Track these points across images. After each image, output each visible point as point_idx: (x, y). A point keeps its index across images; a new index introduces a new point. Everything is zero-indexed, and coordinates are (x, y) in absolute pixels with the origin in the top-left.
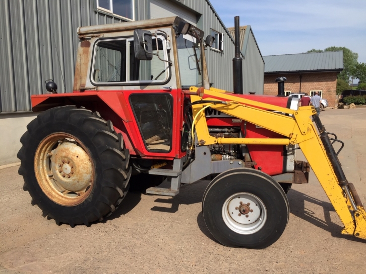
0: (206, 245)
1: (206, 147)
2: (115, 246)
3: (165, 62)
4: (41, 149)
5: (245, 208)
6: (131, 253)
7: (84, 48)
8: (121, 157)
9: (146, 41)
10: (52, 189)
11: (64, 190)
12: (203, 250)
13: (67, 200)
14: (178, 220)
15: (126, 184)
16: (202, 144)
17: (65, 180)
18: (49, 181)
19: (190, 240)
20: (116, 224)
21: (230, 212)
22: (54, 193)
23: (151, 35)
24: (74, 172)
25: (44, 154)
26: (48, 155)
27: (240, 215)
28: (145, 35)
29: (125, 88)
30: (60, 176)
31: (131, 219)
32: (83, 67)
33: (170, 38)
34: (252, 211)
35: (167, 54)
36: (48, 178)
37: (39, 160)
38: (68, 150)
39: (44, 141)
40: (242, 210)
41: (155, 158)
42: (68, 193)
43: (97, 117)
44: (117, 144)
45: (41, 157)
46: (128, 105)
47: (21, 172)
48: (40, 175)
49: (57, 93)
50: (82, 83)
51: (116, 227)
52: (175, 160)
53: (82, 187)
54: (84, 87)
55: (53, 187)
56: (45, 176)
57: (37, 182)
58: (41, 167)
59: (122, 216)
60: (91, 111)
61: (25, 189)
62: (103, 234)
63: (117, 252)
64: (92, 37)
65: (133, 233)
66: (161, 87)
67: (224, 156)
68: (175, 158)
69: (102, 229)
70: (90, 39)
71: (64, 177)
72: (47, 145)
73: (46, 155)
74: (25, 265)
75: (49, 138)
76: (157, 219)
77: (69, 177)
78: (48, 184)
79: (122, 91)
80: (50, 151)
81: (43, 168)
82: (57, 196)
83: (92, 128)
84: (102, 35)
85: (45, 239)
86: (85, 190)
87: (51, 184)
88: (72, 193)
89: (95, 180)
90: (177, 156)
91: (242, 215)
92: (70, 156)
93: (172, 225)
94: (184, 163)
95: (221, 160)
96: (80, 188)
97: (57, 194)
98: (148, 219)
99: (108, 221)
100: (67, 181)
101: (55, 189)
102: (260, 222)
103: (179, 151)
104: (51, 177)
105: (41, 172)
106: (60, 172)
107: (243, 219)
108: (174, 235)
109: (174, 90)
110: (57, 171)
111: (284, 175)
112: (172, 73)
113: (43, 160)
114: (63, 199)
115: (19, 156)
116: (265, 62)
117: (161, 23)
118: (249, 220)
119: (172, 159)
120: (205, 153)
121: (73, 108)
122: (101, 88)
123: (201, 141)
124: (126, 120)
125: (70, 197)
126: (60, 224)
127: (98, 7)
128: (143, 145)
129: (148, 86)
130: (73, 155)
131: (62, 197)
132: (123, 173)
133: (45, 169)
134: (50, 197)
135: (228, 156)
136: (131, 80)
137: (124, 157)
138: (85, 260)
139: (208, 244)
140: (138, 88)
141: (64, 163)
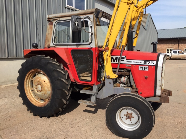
0: (107, 134)
1: (111, 79)
2: (58, 131)
3: (89, 33)
4: (28, 77)
5: (129, 115)
6: (66, 135)
7: (50, 26)
8: (66, 83)
9: (77, 22)
10: (33, 97)
11: (38, 98)
12: (104, 137)
13: (39, 104)
14: (95, 118)
15: (68, 97)
16: (109, 78)
17: (38, 93)
18: (31, 93)
19: (99, 131)
20: (62, 118)
21: (121, 117)
22: (33, 100)
23: (81, 19)
24: (43, 90)
25: (29, 79)
26: (31, 80)
27: (126, 119)
28: (77, 18)
29: (69, 47)
30: (36, 91)
31: (71, 115)
32: (49, 35)
33: (92, 20)
34: (133, 118)
35: (90, 29)
36: (31, 91)
37: (26, 82)
38: (40, 78)
39: (29, 73)
40: (128, 116)
41: (84, 84)
42: (40, 100)
43: (55, 62)
44: (64, 76)
45: (28, 81)
46: (70, 55)
47: (18, 88)
48: (27, 90)
49: (37, 49)
50: (49, 44)
51: (62, 119)
52: (94, 86)
53: (46, 97)
54: (50, 46)
55: (33, 96)
56: (29, 90)
57: (25, 93)
58: (27, 86)
59: (67, 114)
60: (52, 58)
61: (20, 96)
62: (55, 123)
63: (59, 134)
64: (54, 20)
65: (70, 124)
66: (87, 47)
67: (121, 85)
68: (94, 85)
69: (55, 120)
70: (53, 21)
71: (38, 91)
72: (30, 75)
73: (30, 80)
74: (12, 136)
75: (31, 71)
76: (84, 117)
77: (40, 92)
78: (31, 94)
79: (68, 48)
80: (32, 78)
81: (29, 86)
82: (34, 101)
83: (51, 67)
84: (59, 19)
85: (26, 123)
86: (48, 99)
87: (32, 95)
88: (42, 100)
89: (52, 94)
90: (95, 83)
91: (128, 119)
92: (41, 81)
93: (91, 121)
94: (99, 88)
95: (120, 87)
96: (45, 98)
97: (35, 100)
98: (80, 116)
99: (59, 116)
100: (39, 94)
101: (34, 97)
102: (137, 125)
103: (96, 81)
104: (32, 91)
105: (28, 88)
106: (36, 89)
107: (128, 121)
108: (91, 126)
109: (93, 48)
110: (35, 88)
111: (154, 97)
112: (93, 39)
113: (29, 82)
114: (37, 103)
115: (18, 80)
116: (158, 33)
117: (88, 12)
118: (132, 123)
119: (93, 85)
120: (110, 83)
121: (43, 56)
122: (57, 47)
123: (108, 76)
124: (68, 63)
125: (41, 102)
126: (35, 115)
127: (67, 5)
128: (77, 77)
129: (81, 46)
130: (42, 81)
131: (37, 102)
132: (66, 92)
133: (30, 87)
134: (31, 102)
135: (123, 85)
136: (72, 42)
137: (67, 83)
138: (41, 137)
139: (108, 134)
140: (75, 47)
141: (38, 84)
